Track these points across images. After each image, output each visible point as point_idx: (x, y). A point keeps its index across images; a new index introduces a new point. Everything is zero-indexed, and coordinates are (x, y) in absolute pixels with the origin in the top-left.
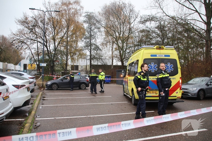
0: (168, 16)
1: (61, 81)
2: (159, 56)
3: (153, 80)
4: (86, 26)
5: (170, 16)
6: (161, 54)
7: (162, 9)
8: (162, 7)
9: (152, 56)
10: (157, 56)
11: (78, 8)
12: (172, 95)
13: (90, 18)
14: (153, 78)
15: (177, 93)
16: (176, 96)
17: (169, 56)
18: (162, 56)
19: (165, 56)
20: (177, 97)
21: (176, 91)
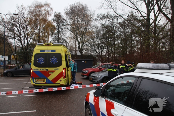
0: (117, 14)
1: (15, 70)
2: (47, 51)
3: (41, 70)
4: (55, 24)
5: (119, 14)
6: (48, 50)
7: (113, 9)
8: (113, 7)
9: (41, 51)
10: (45, 51)
11: (49, 9)
12: (56, 83)
13: (58, 17)
14: (41, 69)
15: (61, 81)
16: (59, 84)
17: (55, 51)
18: (48, 51)
19: (52, 51)
20: (61, 84)
21: (60, 80)
